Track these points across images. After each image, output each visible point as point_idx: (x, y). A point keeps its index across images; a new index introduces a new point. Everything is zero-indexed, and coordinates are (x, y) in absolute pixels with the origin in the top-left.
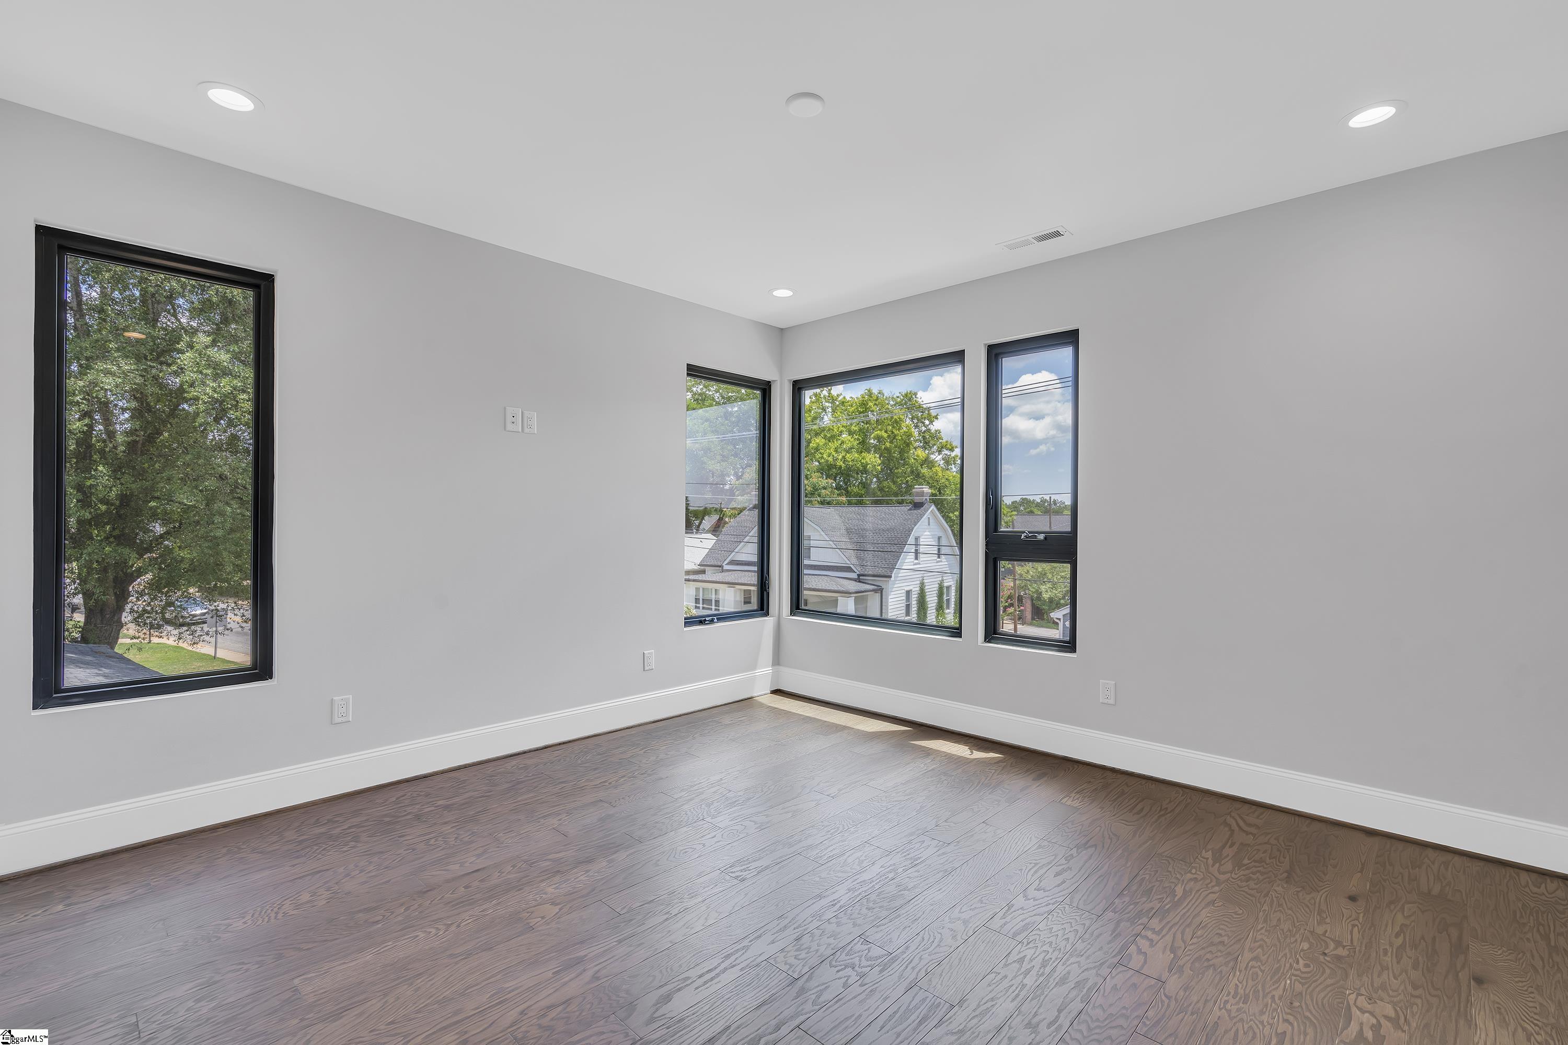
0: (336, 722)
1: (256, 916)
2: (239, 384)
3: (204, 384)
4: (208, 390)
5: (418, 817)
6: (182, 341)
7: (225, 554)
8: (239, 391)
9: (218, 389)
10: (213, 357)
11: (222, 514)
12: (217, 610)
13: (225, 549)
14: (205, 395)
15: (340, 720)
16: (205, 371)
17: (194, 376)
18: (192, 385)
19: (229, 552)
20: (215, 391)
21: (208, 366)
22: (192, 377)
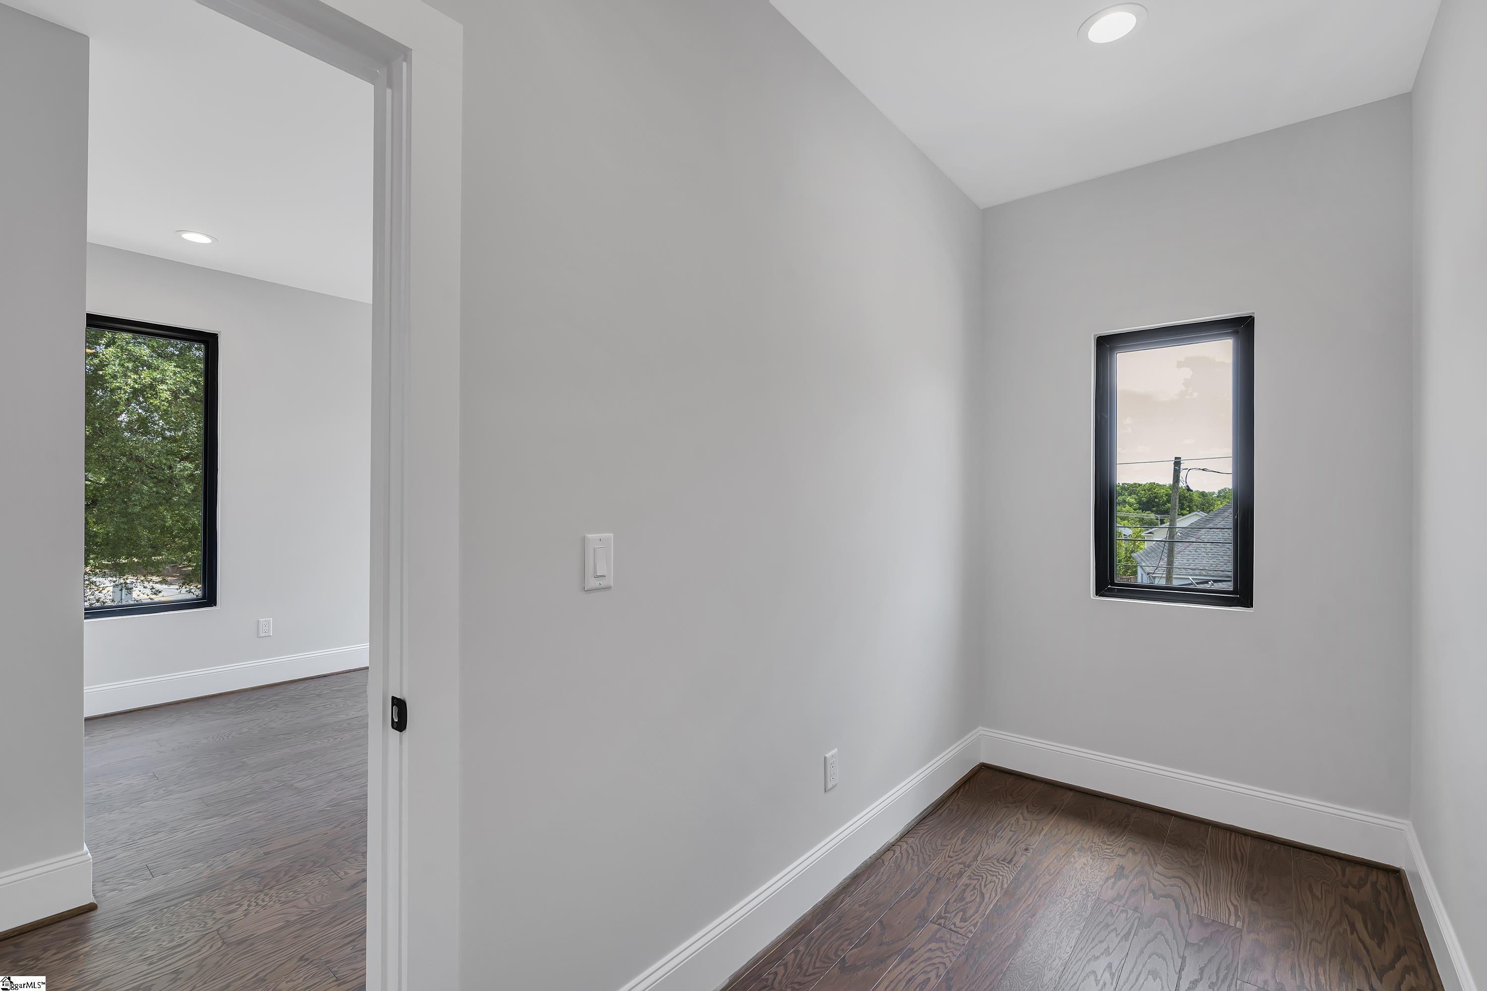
0: (261, 636)
1: (214, 738)
2: (158, 376)
3: (125, 376)
4: (130, 381)
5: (318, 695)
6: (105, 337)
7: (139, 528)
8: (158, 382)
9: (138, 381)
10: (134, 352)
11: (139, 492)
12: (126, 583)
13: (140, 524)
14: (127, 386)
15: (263, 635)
16: (126, 365)
17: (117, 368)
18: (114, 377)
19: (144, 526)
20: (135, 381)
21: (130, 360)
22: (114, 370)
